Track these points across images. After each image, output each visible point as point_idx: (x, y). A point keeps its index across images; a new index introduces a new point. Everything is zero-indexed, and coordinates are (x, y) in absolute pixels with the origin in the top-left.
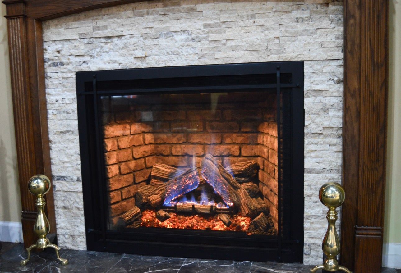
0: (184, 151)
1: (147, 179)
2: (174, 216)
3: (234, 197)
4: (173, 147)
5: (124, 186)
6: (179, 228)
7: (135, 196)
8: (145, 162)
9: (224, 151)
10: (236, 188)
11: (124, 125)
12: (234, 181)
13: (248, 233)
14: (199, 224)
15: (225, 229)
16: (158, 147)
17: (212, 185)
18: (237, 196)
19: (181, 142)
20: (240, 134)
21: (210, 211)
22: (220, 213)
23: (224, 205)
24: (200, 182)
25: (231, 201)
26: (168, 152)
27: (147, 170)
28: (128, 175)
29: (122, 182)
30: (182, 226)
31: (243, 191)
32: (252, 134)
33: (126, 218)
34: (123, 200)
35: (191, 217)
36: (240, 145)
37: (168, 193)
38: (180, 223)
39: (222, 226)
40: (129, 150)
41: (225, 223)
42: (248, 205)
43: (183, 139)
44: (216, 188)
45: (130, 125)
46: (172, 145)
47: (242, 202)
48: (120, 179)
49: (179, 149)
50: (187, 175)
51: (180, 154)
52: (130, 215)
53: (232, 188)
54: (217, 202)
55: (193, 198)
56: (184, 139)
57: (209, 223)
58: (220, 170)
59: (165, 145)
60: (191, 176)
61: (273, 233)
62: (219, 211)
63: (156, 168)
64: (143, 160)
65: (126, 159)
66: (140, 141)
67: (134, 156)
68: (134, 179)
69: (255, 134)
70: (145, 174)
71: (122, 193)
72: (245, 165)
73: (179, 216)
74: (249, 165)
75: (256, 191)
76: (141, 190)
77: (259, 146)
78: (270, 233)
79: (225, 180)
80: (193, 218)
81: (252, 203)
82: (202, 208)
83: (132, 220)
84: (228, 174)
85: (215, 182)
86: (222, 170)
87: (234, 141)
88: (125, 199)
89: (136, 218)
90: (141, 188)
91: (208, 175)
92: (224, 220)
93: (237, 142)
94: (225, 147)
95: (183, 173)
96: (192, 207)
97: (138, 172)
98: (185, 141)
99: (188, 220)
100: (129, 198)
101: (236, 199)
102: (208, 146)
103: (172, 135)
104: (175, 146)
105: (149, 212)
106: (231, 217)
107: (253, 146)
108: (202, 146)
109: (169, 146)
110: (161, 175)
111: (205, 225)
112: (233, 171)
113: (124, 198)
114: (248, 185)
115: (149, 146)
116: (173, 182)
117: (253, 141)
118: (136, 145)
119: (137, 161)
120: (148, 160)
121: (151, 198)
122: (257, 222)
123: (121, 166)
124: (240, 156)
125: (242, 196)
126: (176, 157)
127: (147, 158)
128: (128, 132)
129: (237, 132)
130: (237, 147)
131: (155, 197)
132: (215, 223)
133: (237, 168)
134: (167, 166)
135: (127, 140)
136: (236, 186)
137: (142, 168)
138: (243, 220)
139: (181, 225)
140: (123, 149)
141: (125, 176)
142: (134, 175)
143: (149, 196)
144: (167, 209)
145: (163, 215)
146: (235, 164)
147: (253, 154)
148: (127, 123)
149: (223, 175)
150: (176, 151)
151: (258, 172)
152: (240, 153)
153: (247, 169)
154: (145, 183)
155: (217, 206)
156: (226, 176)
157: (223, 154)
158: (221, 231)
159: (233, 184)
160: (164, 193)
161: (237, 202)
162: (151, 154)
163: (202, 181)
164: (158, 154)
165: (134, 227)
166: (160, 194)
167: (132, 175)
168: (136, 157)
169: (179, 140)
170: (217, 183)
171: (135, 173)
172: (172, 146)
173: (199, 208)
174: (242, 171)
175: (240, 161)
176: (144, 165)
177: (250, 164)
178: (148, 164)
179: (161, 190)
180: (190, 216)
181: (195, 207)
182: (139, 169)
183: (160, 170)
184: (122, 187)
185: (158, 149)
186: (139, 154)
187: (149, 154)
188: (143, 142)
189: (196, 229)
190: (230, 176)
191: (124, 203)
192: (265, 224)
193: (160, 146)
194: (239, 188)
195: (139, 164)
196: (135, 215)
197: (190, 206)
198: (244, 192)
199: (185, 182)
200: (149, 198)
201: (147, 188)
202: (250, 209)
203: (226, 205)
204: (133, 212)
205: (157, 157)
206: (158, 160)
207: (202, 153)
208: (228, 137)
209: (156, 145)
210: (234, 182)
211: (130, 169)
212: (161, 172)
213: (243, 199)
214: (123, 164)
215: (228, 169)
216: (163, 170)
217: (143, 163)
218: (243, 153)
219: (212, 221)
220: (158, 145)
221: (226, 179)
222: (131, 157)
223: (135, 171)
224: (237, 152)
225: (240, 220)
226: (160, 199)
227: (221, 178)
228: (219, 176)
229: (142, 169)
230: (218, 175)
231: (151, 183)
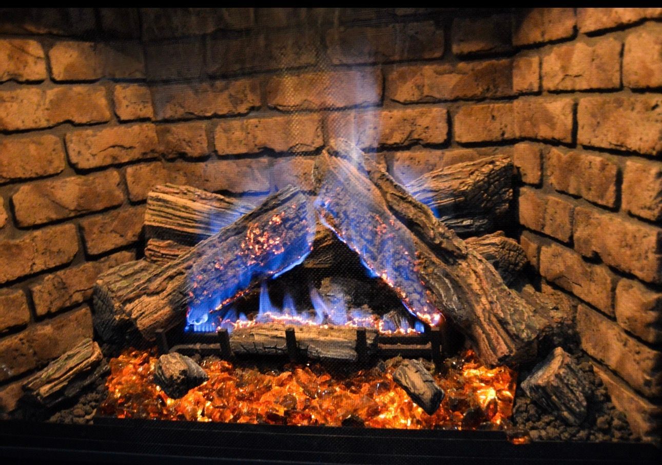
0: (255, 137)
1: (135, 239)
2: (224, 370)
3: (447, 290)
4: (218, 129)
5: (39, 267)
6: (242, 420)
7: (89, 301)
8: (123, 183)
9: (393, 131)
10: (450, 256)
11: (17, 42)
12: (441, 230)
13: (517, 436)
14: (315, 403)
15: (418, 422)
16: (168, 131)
17: (356, 248)
18: (457, 286)
19: (242, 109)
20: (447, 67)
21: (356, 349)
22: (391, 354)
23: (404, 322)
24: (316, 243)
25: (434, 306)
26: (201, 148)
27: (131, 210)
28: (51, 230)
29: (26, 254)
30: (249, 414)
31: (480, 268)
32: (494, 61)
33: (44, 390)
34: (38, 319)
35: (285, 375)
36: (449, 104)
37: (195, 285)
38: (241, 398)
39: (405, 410)
40: (50, 139)
41: (416, 398)
42: (507, 323)
43: (250, 97)
44: (374, 258)
45: (47, 47)
46: (215, 120)
47: (479, 310)
48: (17, 246)
49: (238, 134)
50: (265, 217)
51: (243, 150)
52: (57, 376)
53: (434, 258)
54: (379, 311)
55: (289, 300)
56: (253, 99)
57: (353, 396)
58: (384, 194)
59: (192, 124)
60: (277, 219)
61: (618, 434)
62: (388, 346)
63: (159, 200)
64: (115, 175)
65: (34, 169)
66: (96, 107)
67: (74, 159)
68: (83, 241)
69: (504, 61)
70: (126, 223)
71: (30, 295)
72: (472, 173)
73: (238, 371)
74: (486, 169)
75: (516, 265)
76: (107, 279)
77: (517, 104)
78: (605, 432)
79: (404, 228)
80: (290, 377)
81: (522, 313)
82: (322, 338)
83: (71, 393)
84: (415, 206)
85: (368, 237)
86: (391, 190)
87: (426, 91)
88: (50, 315)
89: (87, 382)
90: (111, 270)
91: (342, 215)
92: (414, 387)
93: (437, 96)
94: (397, 113)
95: (249, 212)
96: (284, 335)
97: (99, 218)
98: (258, 104)
99: (276, 388)
100: (63, 310)
101: (455, 298)
102: (336, 114)
103: (212, 86)
104: (223, 124)
105: (135, 356)
106: (438, 369)
107: (496, 105)
108: (316, 116)
109: (204, 124)
110: (179, 225)
111: (338, 406)
112: (431, 195)
113: (41, 310)
114: (487, 241)
115: (136, 127)
116: (214, 246)
117: (496, 87)
118: (77, 119)
119: (91, 177)
120: (133, 176)
121: (135, 308)
122: (549, 390)
123: (17, 198)
124: (447, 144)
125: (476, 287)
126: (230, 162)
127: (130, 170)
128: (37, 70)
129: (440, 60)
130: (438, 112)
131: (149, 302)
132: (379, 399)
133: (447, 184)
134: (199, 192)
135: (35, 99)
136: (450, 249)
137: (115, 203)
138: (488, 382)
139: (244, 407)
140: (18, 131)
141: (37, 233)
142: (81, 229)
143: (130, 300)
144: (198, 346)
145: (176, 374)
146: (436, 172)
147: (496, 135)
148: (31, 35)
149: (395, 207)
150: (229, 141)
151: (516, 194)
152: (450, 133)
153: (480, 187)
154: (127, 254)
155: (381, 326)
156: (411, 213)
157: (390, 142)
158: (404, 432)
159: (437, 242)
160: (179, 287)
161: (462, 312)
162: (145, 154)
163: (319, 236)
164: (170, 156)
165: (76, 419)
166: (165, 293)
167: (69, 227)
168: (84, 165)
169: (236, 101)
170: (378, 240)
171: (85, 222)
172: (216, 125)
173: (312, 340)
174: (463, 193)
175: (454, 161)
176: (119, 194)
177: (491, 166)
178: (136, 191)
179: (171, 278)
180: (282, 371)
181: (298, 335)
182: (99, 206)
183: (174, 206)
184: (28, 271)
185: (170, 138)
186: (94, 155)
187: (136, 154)
188: (108, 114)
189: (305, 423)
190: (426, 213)
191: (47, 329)
192: (582, 398)
193: (173, 127)
194: (464, 257)
195: (99, 189)
196: (81, 375)
197: (278, 334)
198: (486, 270)
199: (258, 242)
200: (129, 307)
201: (130, 271)
202: (514, 337)
203: (413, 321)
204: (71, 363)
205: (170, 164)
206: (174, 175)
207: (319, 142)
208: (403, 78)
209: (163, 126)
210: (442, 235)
211: (58, 205)
212: (178, 213)
213: (484, 300)
214: (25, 188)
215: (414, 188)
216: (184, 207)
217: (114, 187)
218: (462, 133)
219: (366, 387)
220: (168, 126)
221: (411, 224)
222: (59, 164)
223: (83, 213)
224: (437, 132)
225: (476, 384)
226: (167, 309)
227: (393, 219)
228: (382, 215)
229: (114, 208)
230: (377, 212)
231: (147, 253)
